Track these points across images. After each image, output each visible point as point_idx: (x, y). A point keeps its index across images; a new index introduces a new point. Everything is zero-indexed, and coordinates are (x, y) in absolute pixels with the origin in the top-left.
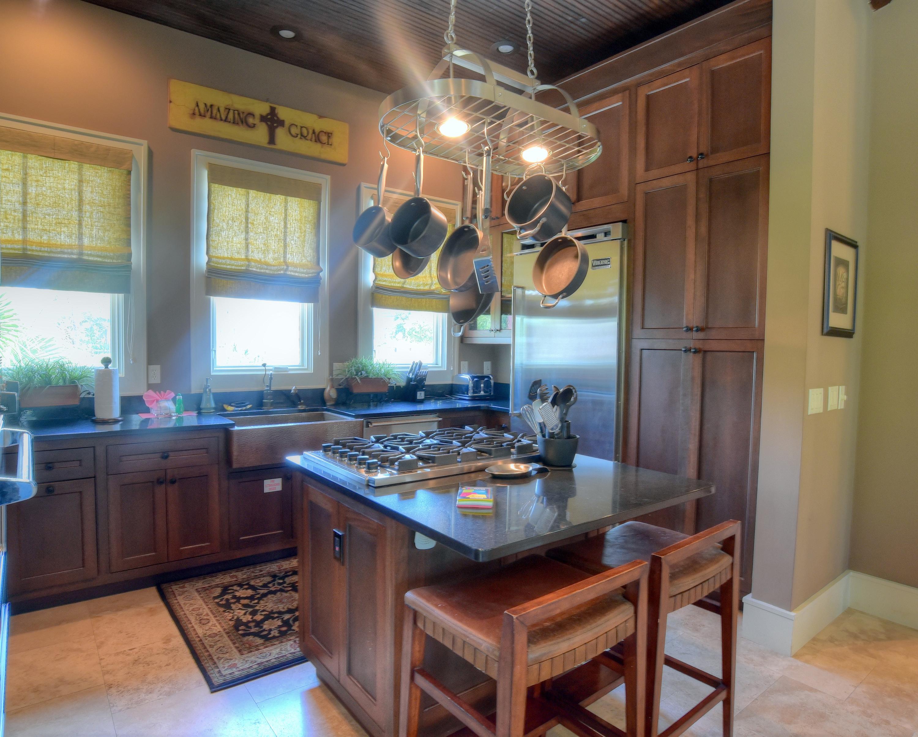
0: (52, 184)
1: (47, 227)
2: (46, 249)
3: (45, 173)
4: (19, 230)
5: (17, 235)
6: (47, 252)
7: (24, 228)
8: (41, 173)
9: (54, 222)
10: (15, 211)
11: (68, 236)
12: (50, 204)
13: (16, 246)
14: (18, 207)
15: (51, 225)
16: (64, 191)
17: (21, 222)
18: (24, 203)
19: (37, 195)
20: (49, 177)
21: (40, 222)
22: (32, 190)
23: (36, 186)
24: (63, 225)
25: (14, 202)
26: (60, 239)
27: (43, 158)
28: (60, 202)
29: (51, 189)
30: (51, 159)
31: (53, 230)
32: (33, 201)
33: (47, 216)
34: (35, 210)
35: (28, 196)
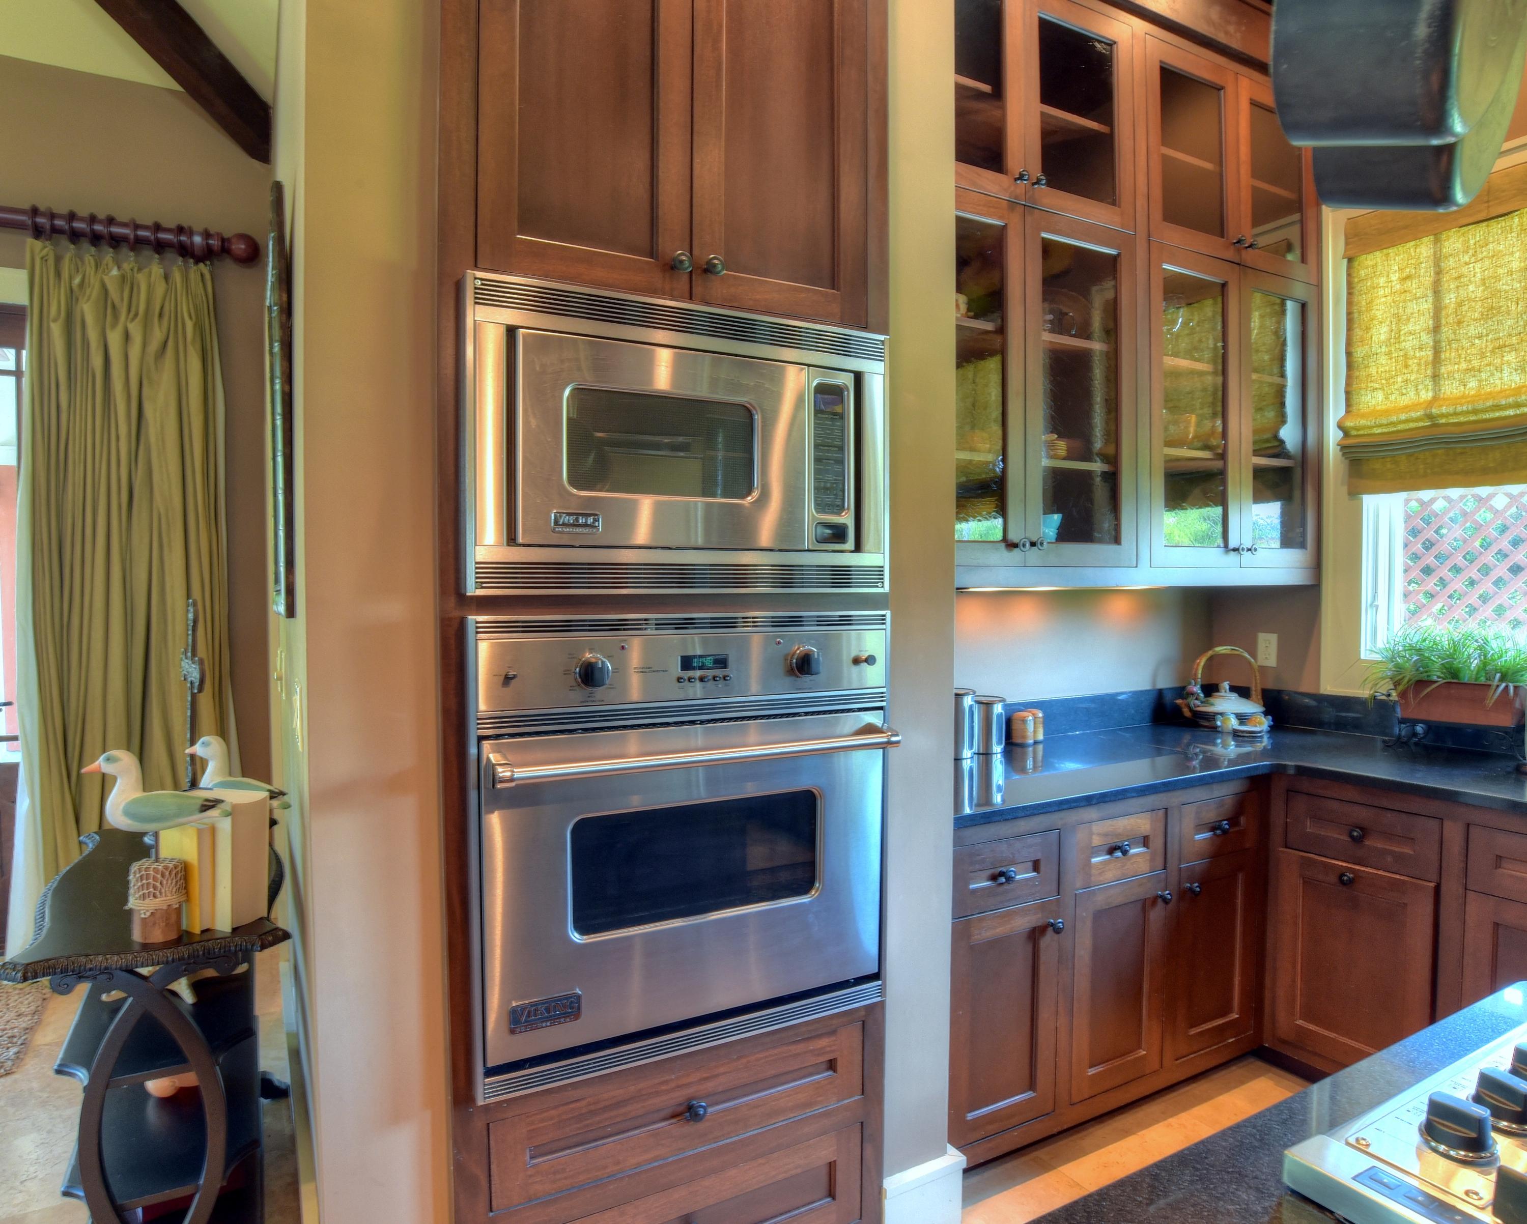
0: (1486, 272)
1: (1476, 363)
2: (1465, 408)
3: (1473, 255)
4: (1426, 383)
5: (1423, 392)
6: (1468, 412)
7: (1436, 377)
8: (1467, 259)
9: (1490, 347)
10: (1421, 349)
11: (1516, 370)
12: (1482, 315)
13: (1414, 415)
14: (1427, 339)
15: (1483, 355)
16: (1510, 278)
17: (1430, 366)
18: (1436, 329)
19: (1460, 304)
20: (1481, 260)
21: (1463, 356)
22: (1450, 299)
23: (1458, 287)
24: (1507, 349)
25: (1419, 333)
26: (1501, 379)
27: (1470, 227)
28: (1501, 304)
29: (1484, 284)
30: (1484, 224)
31: (1487, 365)
32: (1450, 320)
33: (1477, 341)
34: (1455, 333)
35: (1443, 313)
